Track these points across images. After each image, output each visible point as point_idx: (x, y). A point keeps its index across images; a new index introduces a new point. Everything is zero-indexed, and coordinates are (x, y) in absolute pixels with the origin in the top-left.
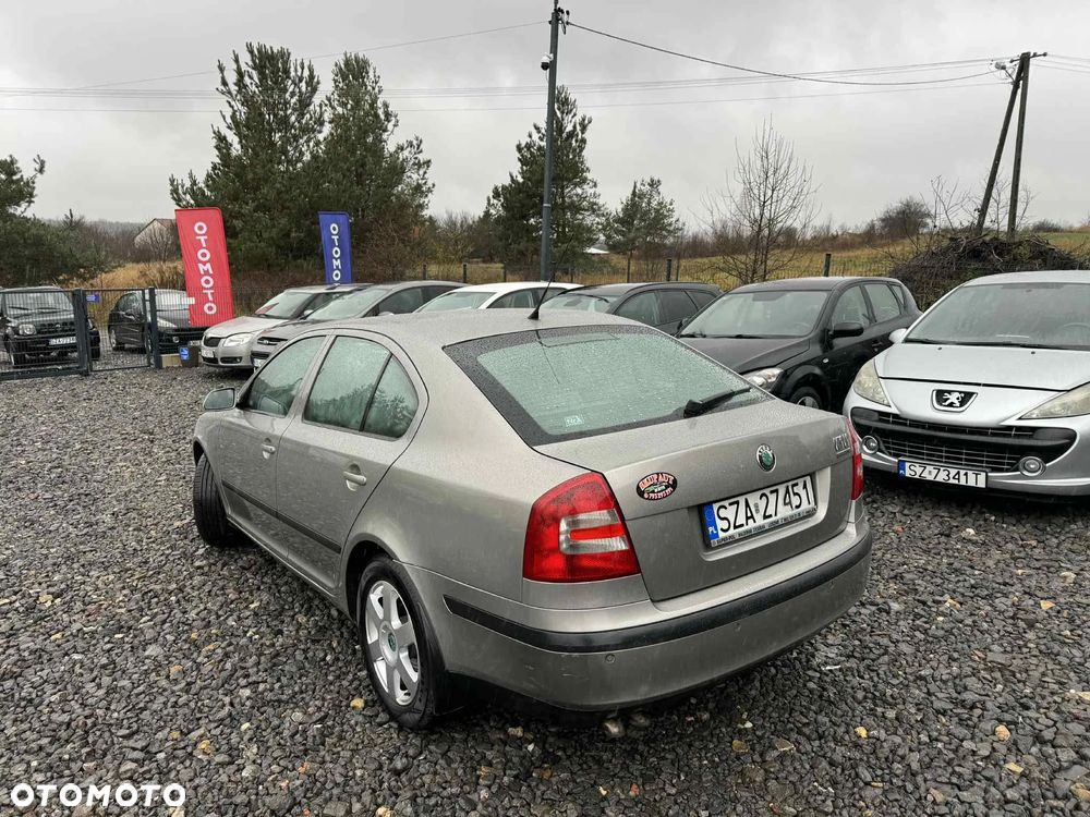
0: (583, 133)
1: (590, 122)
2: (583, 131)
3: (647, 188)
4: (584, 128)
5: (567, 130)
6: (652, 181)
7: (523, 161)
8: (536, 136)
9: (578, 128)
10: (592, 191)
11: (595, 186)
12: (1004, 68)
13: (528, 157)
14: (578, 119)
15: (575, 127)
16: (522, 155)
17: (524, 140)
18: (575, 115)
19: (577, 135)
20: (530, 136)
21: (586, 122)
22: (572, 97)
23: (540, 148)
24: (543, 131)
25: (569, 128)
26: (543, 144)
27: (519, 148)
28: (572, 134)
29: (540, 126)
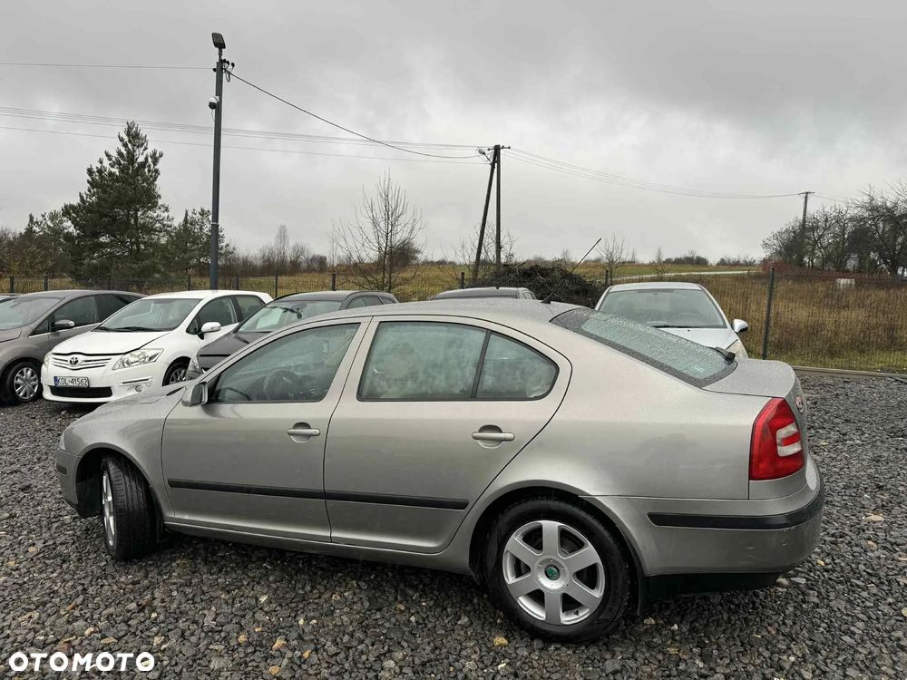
0: (155, 165)
1: (161, 156)
2: (155, 164)
3: (197, 217)
4: (155, 161)
5: (139, 161)
6: (203, 210)
7: (92, 184)
8: (106, 163)
9: (150, 160)
10: (166, 214)
11: (167, 210)
12: (484, 153)
13: (99, 180)
14: (149, 151)
15: (146, 159)
16: (92, 179)
17: (96, 165)
18: (146, 149)
19: (149, 166)
20: (101, 162)
21: (158, 155)
22: (143, 133)
23: (111, 174)
24: (114, 159)
25: (141, 159)
26: (116, 170)
27: (90, 172)
28: (143, 165)
29: (112, 154)
